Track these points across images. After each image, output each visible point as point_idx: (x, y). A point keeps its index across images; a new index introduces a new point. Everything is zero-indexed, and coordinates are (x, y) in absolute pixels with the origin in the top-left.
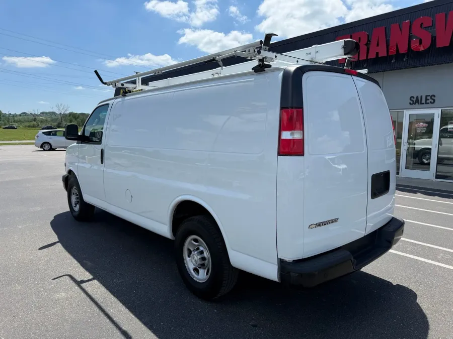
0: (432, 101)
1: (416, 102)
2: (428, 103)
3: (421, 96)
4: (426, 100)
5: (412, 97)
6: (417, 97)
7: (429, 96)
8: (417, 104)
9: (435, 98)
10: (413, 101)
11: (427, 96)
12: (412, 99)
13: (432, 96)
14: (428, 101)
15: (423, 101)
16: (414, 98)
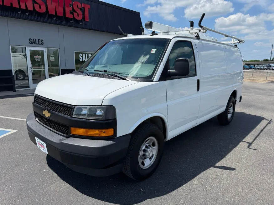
0: (42, 43)
1: (33, 42)
2: (40, 44)
3: (36, 40)
4: (39, 42)
5: (30, 39)
6: (33, 39)
7: (40, 40)
8: (34, 44)
9: (43, 42)
10: (31, 42)
11: (39, 40)
12: (30, 40)
13: (41, 40)
14: (40, 43)
15: (37, 43)
16: (31, 40)
